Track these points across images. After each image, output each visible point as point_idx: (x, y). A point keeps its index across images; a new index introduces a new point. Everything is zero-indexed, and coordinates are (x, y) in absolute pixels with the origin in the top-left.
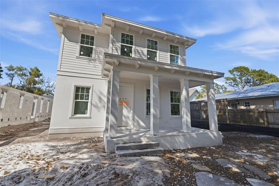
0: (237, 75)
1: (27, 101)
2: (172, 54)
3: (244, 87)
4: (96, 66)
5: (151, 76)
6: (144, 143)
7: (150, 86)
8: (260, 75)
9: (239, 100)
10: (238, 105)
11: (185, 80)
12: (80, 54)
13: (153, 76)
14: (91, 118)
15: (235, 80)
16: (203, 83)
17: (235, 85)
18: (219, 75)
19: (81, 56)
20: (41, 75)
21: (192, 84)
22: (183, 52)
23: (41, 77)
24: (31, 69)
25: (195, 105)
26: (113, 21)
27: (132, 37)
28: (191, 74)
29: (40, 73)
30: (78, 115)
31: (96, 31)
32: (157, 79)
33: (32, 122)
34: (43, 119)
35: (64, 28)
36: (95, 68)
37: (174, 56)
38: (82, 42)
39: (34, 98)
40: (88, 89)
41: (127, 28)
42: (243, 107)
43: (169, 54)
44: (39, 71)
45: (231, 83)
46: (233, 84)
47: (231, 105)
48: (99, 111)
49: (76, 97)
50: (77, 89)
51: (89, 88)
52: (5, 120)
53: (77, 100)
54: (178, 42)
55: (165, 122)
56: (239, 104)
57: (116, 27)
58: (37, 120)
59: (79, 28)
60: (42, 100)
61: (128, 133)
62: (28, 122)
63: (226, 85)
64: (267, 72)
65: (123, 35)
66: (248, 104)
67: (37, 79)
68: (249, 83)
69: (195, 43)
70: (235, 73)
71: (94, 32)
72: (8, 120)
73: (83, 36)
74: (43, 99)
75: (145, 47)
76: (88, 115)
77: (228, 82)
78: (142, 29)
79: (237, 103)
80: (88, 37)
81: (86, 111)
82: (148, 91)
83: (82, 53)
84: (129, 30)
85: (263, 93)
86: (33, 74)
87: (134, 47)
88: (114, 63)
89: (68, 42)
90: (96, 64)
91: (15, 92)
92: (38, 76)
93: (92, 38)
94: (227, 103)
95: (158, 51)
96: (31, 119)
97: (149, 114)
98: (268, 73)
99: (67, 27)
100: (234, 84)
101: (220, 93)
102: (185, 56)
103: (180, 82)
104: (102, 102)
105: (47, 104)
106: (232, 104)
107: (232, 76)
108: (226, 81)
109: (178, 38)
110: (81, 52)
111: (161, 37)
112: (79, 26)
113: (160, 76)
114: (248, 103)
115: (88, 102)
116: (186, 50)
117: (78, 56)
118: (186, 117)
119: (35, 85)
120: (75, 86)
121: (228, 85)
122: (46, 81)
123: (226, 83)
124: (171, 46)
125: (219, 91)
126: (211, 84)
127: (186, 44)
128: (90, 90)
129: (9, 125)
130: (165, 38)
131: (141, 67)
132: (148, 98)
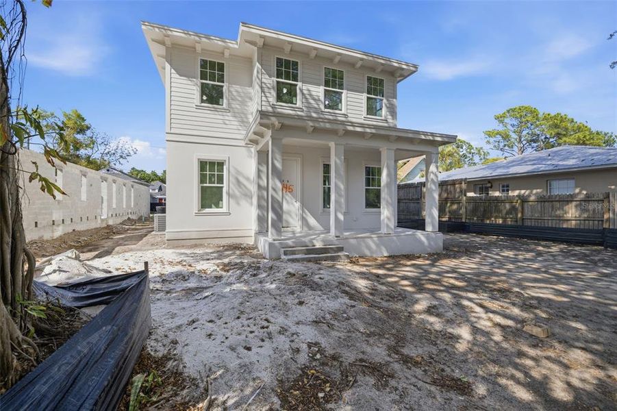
0: (513, 126)
1: (91, 185)
2: (371, 96)
3: (522, 152)
4: (227, 122)
5: (332, 145)
6: (317, 247)
7: (330, 157)
8: (556, 126)
9: (492, 179)
10: (490, 189)
11: (387, 149)
12: (202, 99)
13: (336, 144)
14: (230, 214)
15: (506, 137)
16: (420, 154)
17: (506, 148)
18: (446, 140)
19: (203, 104)
20: (88, 128)
21: (401, 155)
22: (392, 91)
23: (88, 133)
24: (66, 115)
25: (412, 190)
26: (261, 36)
27: (296, 64)
28: (399, 139)
29: (86, 123)
30: (207, 210)
31: (227, 53)
32: (342, 149)
33: (104, 225)
34: (119, 220)
35: (167, 48)
36: (224, 126)
37: (375, 99)
38: (203, 76)
39: (101, 180)
40: (221, 165)
41: (287, 48)
42: (497, 194)
43: (365, 96)
44: (83, 120)
45: (499, 142)
46: (502, 145)
47: (478, 189)
48: (238, 204)
49: (203, 179)
50: (203, 165)
51: (223, 163)
52: (68, 221)
53: (205, 185)
54: (383, 71)
55: (355, 219)
56: (491, 187)
57: (266, 47)
58: (111, 223)
59: (195, 48)
60: (114, 184)
61: (291, 236)
62: (98, 226)
63: (486, 148)
64: (573, 119)
65: (279, 61)
66: (506, 189)
67: (79, 137)
68: (535, 142)
69: (415, 72)
70: (507, 120)
71: (223, 54)
72: (72, 221)
73: (204, 64)
74: (114, 182)
75: (319, 85)
76: (224, 210)
77: (492, 140)
78: (316, 49)
79: (489, 185)
80: (212, 64)
81: (221, 202)
82: (327, 168)
83: (205, 98)
84: (291, 50)
85: (535, 166)
86: (71, 126)
87: (299, 84)
88: (273, 125)
89: (178, 76)
90: (227, 118)
91: (73, 170)
92: (82, 130)
93: (221, 67)
94: (464, 186)
95: (344, 92)
96: (102, 220)
97: (328, 206)
98: (575, 121)
99: (173, 47)
100: (505, 146)
101: (475, 164)
102: (396, 98)
103: (380, 152)
104: (242, 186)
105: (122, 191)
106: (480, 188)
107: (501, 128)
108: (488, 139)
109: (382, 64)
110: (202, 97)
111: (351, 63)
112: (197, 44)
113: (347, 144)
114: (508, 186)
115: (222, 187)
116: (398, 84)
117: (199, 104)
118: (387, 213)
119: (78, 149)
120: (198, 159)
121: (492, 146)
122: (99, 141)
123: (488, 142)
124: (369, 79)
125: (472, 159)
126: (433, 155)
127: (398, 75)
128: (225, 167)
129: (74, 230)
130: (358, 65)
131: (315, 130)
132: (326, 179)
